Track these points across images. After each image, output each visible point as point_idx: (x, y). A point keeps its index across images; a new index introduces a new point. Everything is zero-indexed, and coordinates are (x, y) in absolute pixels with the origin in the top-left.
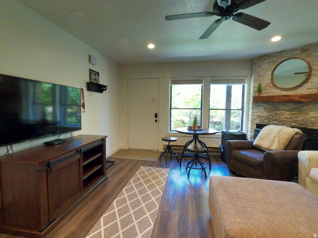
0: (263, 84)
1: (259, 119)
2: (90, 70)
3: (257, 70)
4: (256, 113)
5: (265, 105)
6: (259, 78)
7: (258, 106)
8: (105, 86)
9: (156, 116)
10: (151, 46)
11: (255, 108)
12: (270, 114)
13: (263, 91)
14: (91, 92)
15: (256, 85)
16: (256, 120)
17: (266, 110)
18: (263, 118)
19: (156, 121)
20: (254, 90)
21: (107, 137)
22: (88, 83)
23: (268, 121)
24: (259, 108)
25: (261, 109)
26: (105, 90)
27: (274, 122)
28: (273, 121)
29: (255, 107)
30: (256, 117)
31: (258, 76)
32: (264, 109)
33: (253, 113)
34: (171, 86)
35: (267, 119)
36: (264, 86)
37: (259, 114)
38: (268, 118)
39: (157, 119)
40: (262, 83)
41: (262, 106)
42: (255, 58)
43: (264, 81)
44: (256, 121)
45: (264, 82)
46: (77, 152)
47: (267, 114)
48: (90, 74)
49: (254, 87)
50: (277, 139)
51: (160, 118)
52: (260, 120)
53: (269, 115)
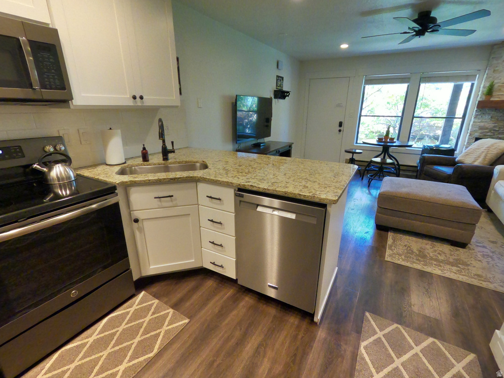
0: (498, 83)
1: (480, 131)
2: (277, 76)
3: (495, 62)
4: (478, 124)
5: (493, 112)
6: (494, 75)
7: (483, 114)
8: (288, 92)
9: (341, 124)
10: (344, 46)
11: (478, 116)
12: (496, 125)
13: (494, 94)
14: (277, 100)
15: (488, 85)
16: (477, 132)
17: (493, 120)
18: (486, 130)
19: (340, 131)
20: (483, 91)
21: (293, 143)
22: (275, 91)
23: (492, 134)
24: (484, 117)
25: (487, 117)
26: (288, 96)
27: (500, 136)
28: (499, 134)
29: (480, 115)
30: (477, 129)
31: (494, 71)
32: (491, 117)
33: (475, 123)
34: (364, 87)
35: (492, 131)
36: (499, 86)
37: (482, 124)
38: (494, 130)
39: (341, 128)
40: (495, 81)
41: (489, 114)
42: (495, 45)
43: (501, 79)
44: (476, 134)
45: (499, 81)
46: (277, 152)
47: (493, 125)
48: (277, 80)
49: (484, 87)
50: (484, 154)
51: (345, 127)
52: (481, 133)
53: (494, 127)
